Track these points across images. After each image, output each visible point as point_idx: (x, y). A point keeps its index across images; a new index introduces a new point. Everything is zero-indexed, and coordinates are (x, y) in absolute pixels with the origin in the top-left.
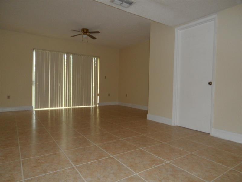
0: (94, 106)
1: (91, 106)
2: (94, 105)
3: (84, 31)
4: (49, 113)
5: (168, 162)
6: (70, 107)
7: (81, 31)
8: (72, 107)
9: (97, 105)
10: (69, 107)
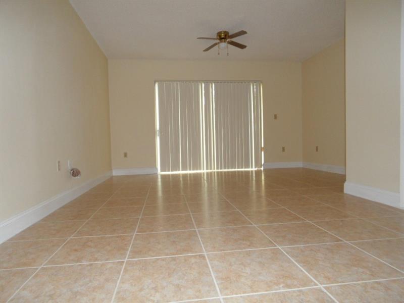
0: (256, 169)
1: (250, 169)
2: (255, 167)
3: (220, 36)
4: (181, 179)
5: (322, 287)
6: (213, 171)
7: (215, 37)
8: (216, 170)
9: (261, 167)
10: (211, 171)
